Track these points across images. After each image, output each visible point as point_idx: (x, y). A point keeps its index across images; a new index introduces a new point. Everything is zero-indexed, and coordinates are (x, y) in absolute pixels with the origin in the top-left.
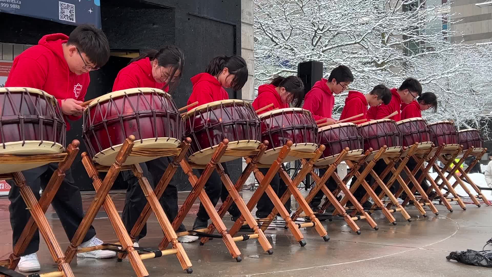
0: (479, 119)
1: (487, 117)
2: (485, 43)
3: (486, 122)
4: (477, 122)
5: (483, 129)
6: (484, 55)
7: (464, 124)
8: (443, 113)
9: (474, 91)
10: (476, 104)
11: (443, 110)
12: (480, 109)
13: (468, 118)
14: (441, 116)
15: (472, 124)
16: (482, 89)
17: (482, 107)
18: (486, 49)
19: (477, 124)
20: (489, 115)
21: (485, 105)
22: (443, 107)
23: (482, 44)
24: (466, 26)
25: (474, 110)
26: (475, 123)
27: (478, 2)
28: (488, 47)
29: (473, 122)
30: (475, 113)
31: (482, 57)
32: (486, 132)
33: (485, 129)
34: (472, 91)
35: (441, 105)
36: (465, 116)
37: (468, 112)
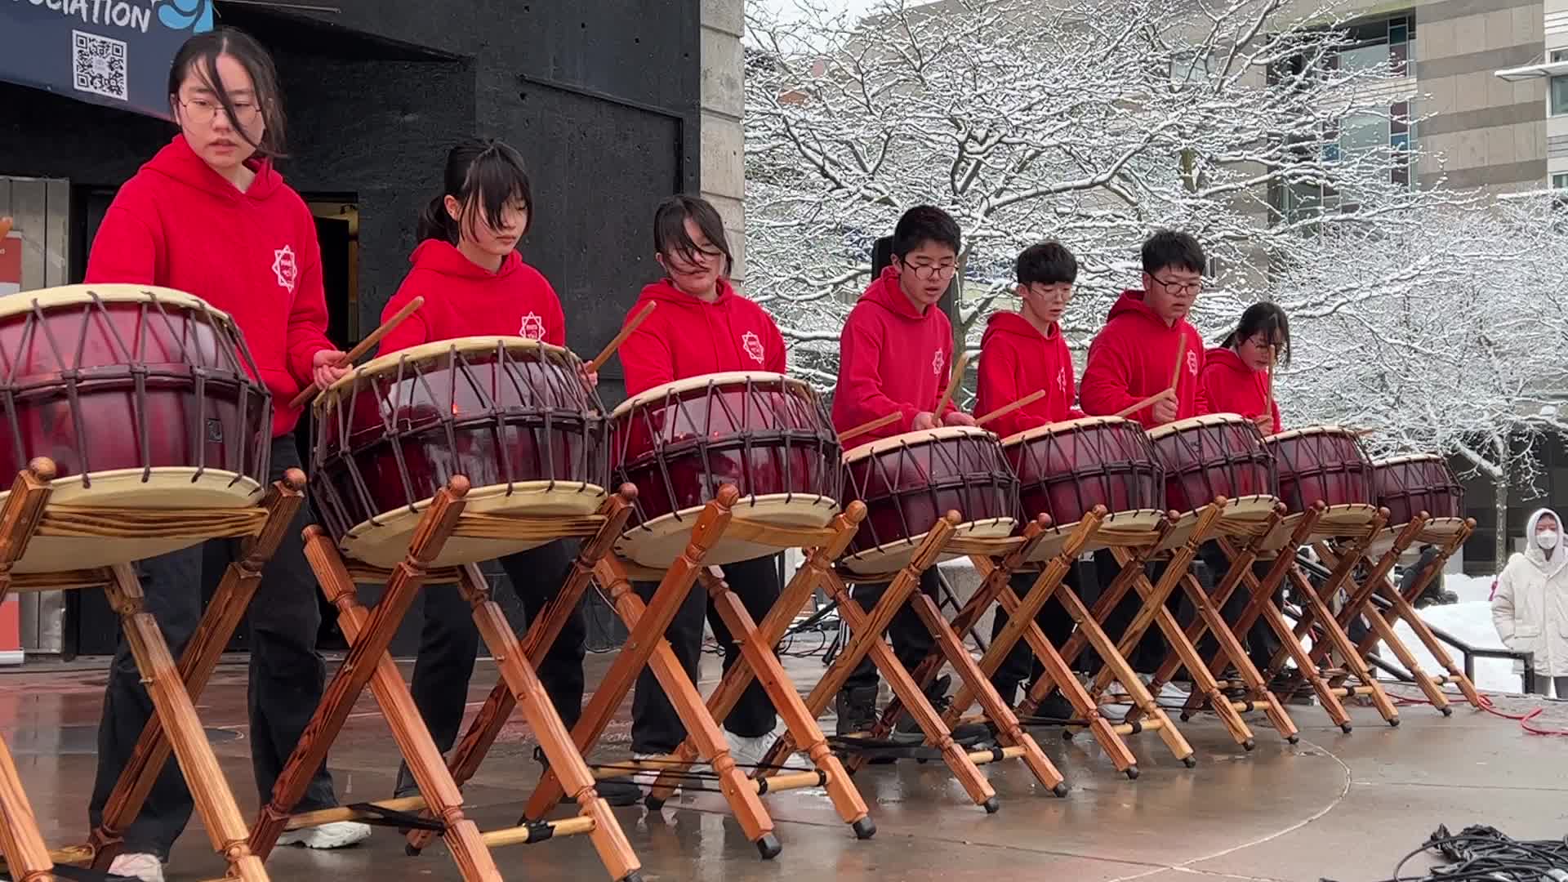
0: (1505, 432)
1: (1530, 423)
2: (1522, 194)
3: (1529, 439)
4: (1498, 440)
5: (1518, 462)
6: (1520, 230)
7: (1459, 444)
8: (1392, 412)
9: (1490, 344)
10: (1497, 383)
11: (1392, 401)
12: (1508, 400)
13: (1470, 429)
14: (1384, 420)
15: (1483, 447)
16: (1513, 335)
17: (1515, 393)
18: (1528, 210)
19: (1501, 447)
20: (1537, 416)
21: (1526, 385)
22: (1391, 393)
23: (1515, 195)
24: (1464, 139)
25: (1489, 401)
26: (1492, 443)
27: (1505, 66)
28: (1532, 206)
29: (1487, 441)
30: (1492, 412)
32: (1527, 473)
33: (1526, 463)
34: (1484, 343)
35: (1384, 386)
36: (1459, 421)
37: (1470, 407)
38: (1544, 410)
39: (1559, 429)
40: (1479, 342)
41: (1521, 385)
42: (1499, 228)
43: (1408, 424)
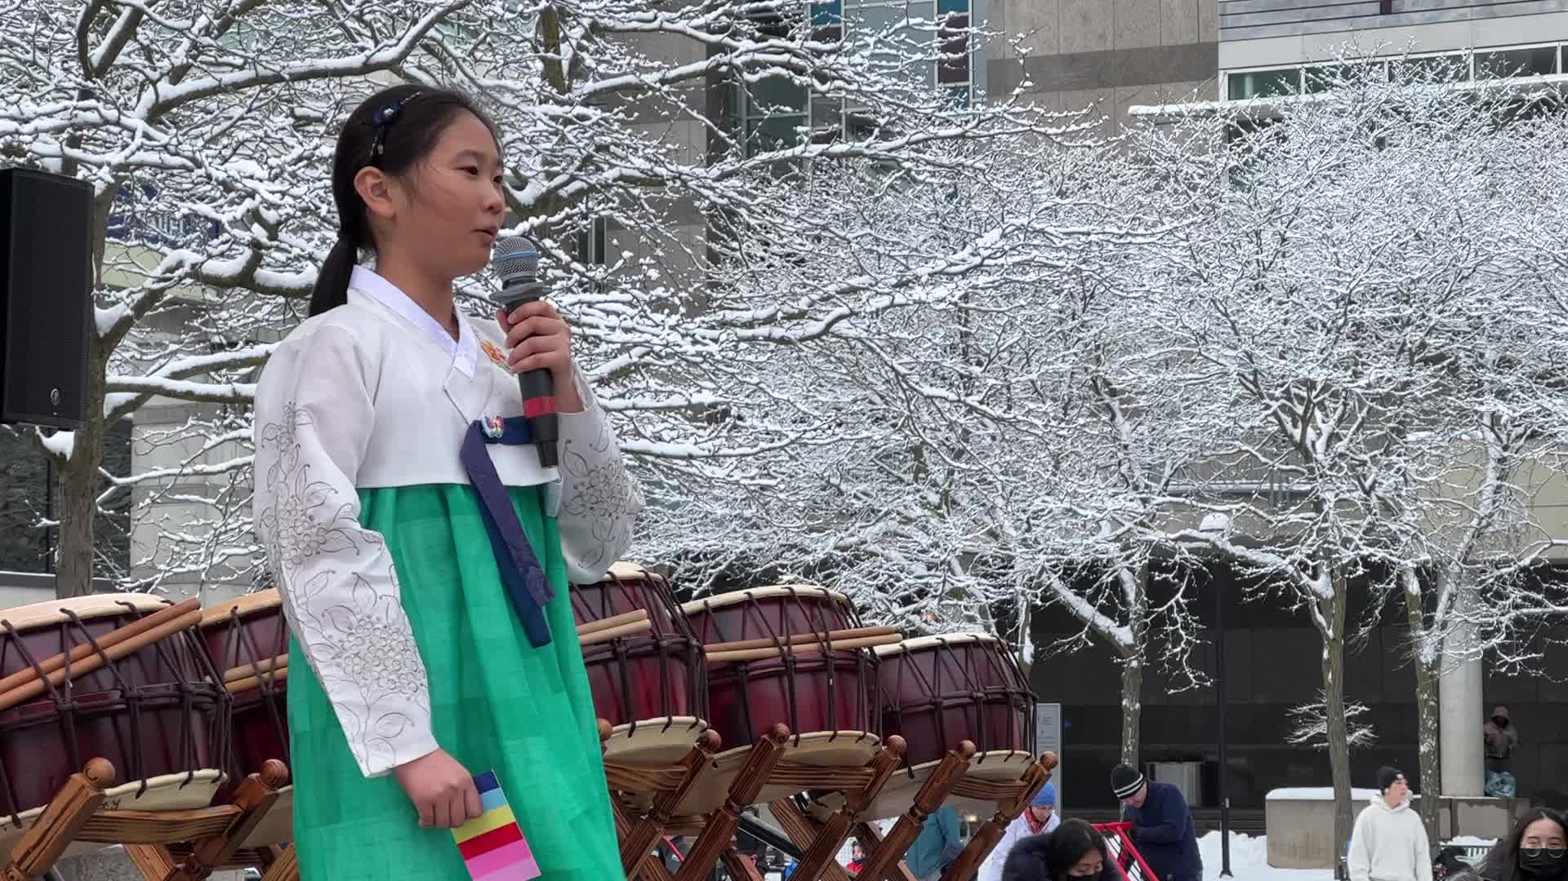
0: (1139, 559)
1: (1183, 546)
2: (1170, 109)
3: (1180, 577)
4: (1126, 577)
5: (1160, 621)
6: (1166, 177)
7: (1057, 584)
8: (933, 521)
9: (1113, 393)
10: (1124, 469)
11: (934, 498)
12: (1145, 501)
13: (1077, 555)
15: (1099, 591)
16: (1153, 379)
17: (1157, 487)
18: (1180, 141)
19: (1130, 590)
20: (1195, 533)
21: (1177, 473)
22: (935, 484)
23: (1157, 110)
25: (1110, 504)
26: (1117, 583)
28: (1187, 133)
29: (1107, 579)
30: (1114, 523)
31: (1157, 187)
32: (1177, 640)
33: (1175, 623)
34: (1103, 391)
35: (920, 470)
36: (1058, 542)
37: (1075, 514)
38: (1208, 521)
39: (1232, 558)
40: (1095, 387)
41: (1168, 471)
42: (1131, 172)
43: (961, 543)
